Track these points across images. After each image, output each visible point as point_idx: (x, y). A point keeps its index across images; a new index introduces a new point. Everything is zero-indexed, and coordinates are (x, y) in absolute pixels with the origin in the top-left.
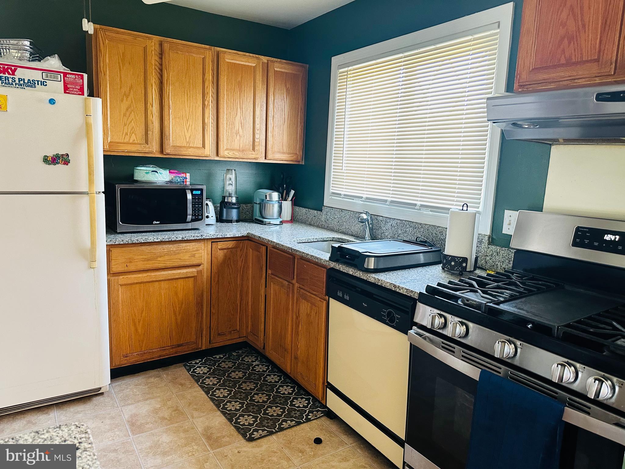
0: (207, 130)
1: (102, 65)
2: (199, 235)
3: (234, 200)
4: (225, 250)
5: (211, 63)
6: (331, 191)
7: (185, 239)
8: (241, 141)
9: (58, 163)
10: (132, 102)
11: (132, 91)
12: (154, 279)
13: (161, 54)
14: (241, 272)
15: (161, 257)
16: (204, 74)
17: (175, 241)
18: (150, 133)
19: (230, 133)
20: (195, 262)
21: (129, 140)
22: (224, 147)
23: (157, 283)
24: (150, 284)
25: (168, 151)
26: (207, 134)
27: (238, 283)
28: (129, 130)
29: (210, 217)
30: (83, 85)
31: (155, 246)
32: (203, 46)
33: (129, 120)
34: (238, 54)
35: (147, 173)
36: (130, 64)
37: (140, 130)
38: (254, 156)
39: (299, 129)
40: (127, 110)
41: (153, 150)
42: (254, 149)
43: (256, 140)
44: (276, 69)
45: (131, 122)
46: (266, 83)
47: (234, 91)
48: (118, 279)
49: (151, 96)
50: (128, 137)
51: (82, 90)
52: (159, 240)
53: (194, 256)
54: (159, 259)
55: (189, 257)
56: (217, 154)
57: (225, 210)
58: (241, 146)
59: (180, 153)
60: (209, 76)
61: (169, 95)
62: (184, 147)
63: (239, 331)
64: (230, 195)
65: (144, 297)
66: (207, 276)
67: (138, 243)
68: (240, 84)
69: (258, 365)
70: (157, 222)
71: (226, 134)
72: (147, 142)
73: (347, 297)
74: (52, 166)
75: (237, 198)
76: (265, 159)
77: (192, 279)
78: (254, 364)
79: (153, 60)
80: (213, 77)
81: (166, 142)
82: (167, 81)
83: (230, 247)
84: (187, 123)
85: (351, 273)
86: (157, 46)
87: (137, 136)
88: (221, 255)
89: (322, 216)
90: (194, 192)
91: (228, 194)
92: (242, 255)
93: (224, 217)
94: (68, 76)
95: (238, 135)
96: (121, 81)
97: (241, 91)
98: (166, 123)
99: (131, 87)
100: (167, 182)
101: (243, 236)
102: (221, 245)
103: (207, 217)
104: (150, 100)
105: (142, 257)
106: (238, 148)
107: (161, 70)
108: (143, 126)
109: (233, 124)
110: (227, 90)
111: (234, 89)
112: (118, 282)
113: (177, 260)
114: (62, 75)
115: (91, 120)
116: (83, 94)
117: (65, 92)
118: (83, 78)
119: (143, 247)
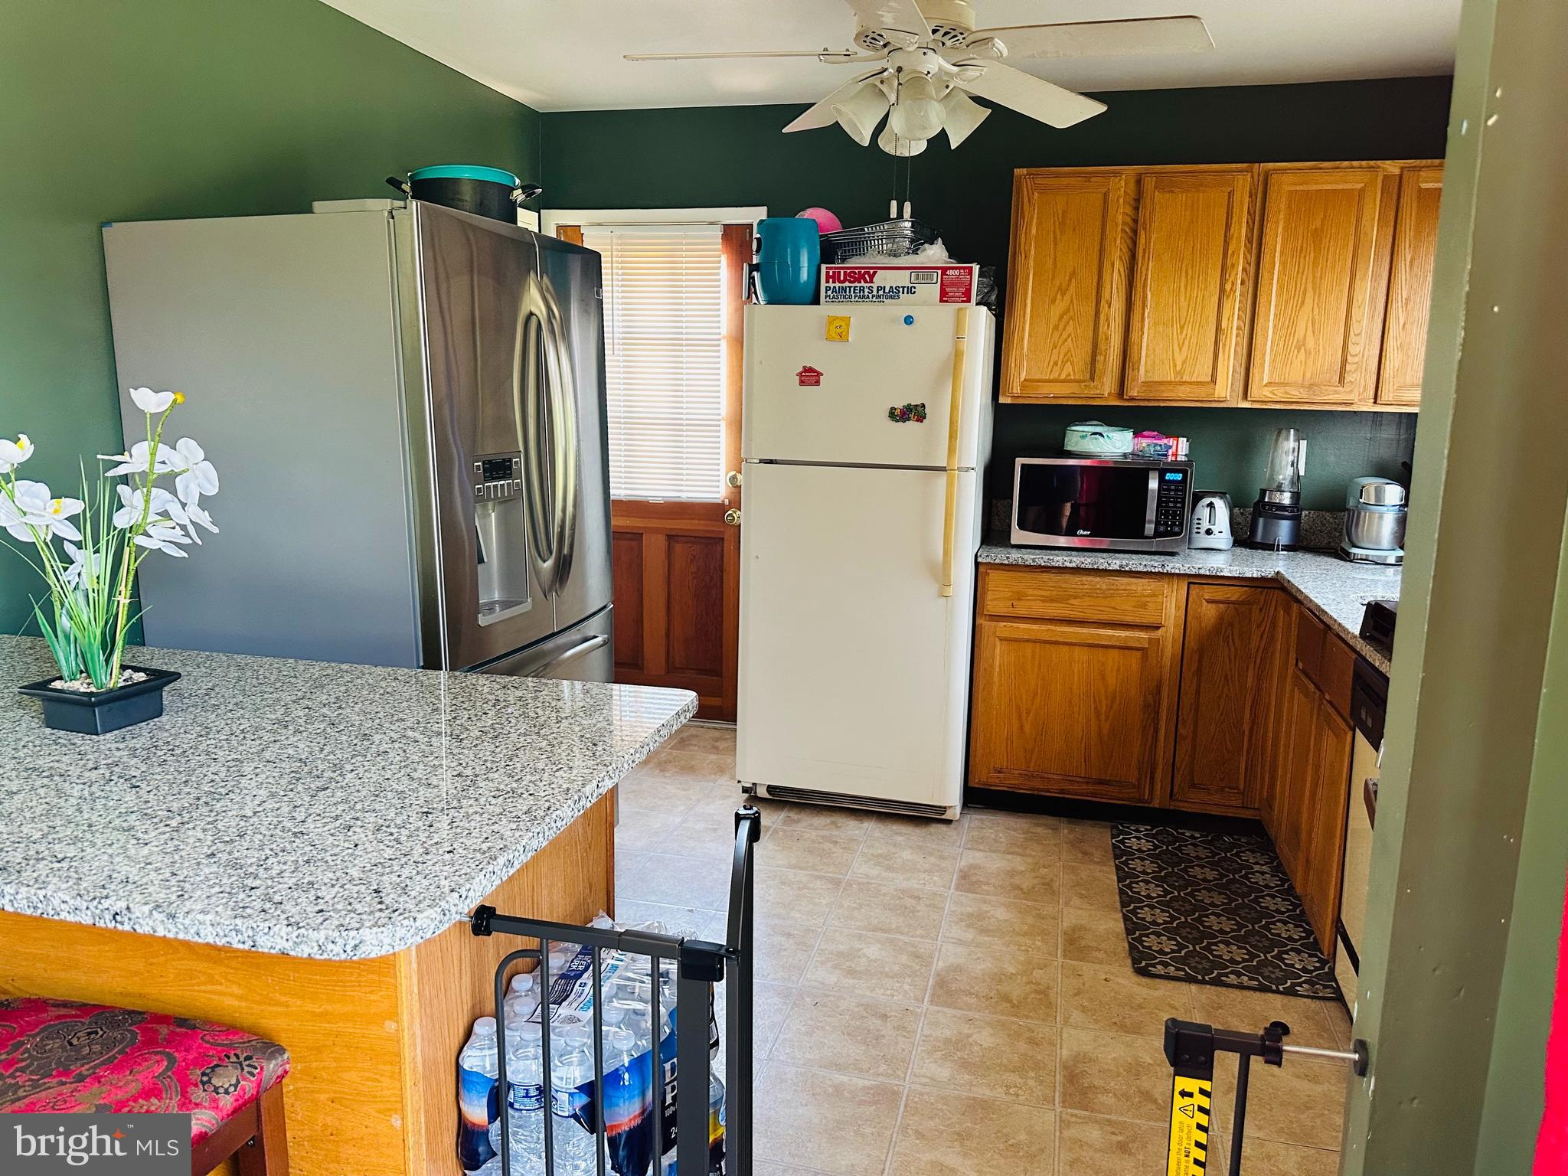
0: (1224, 345)
1: (1023, 240)
2: (1156, 564)
3: (1286, 499)
4: (1221, 606)
5: (1247, 199)
7: (1127, 569)
8: (1310, 366)
9: (909, 419)
10: (1072, 301)
11: (1073, 280)
12: (1060, 639)
13: (1137, 202)
14: (1258, 661)
15: (1075, 597)
16: (1228, 227)
17: (1105, 570)
18: (1100, 358)
19: (1281, 346)
20: (1147, 618)
21: (1059, 375)
22: (1262, 379)
23: (1066, 648)
24: (1052, 648)
25: (1134, 393)
26: (1224, 352)
27: (1249, 684)
28: (1061, 357)
29: (1215, 531)
30: (970, 285)
31: (1067, 576)
32: (1234, 166)
33: (1065, 335)
34: (1321, 169)
35: (1083, 437)
36: (1074, 229)
37: (1082, 354)
38: (1342, 397)
40: (1061, 317)
41: (1105, 390)
42: (1342, 380)
43: (1350, 359)
44: (1424, 186)
45: (1066, 340)
46: (1392, 224)
47: (1301, 253)
48: (996, 627)
49: (1109, 287)
50: (1057, 368)
51: (966, 294)
52: (1073, 565)
53: (1144, 606)
54: (1073, 601)
55: (1134, 607)
56: (1245, 396)
57: (1261, 520)
58: (1308, 375)
59: (1158, 395)
60: (1240, 230)
61: (1146, 279)
62: (1170, 383)
63: (1243, 793)
64: (1279, 489)
65: (1040, 668)
66: (1173, 655)
67: (1033, 567)
68: (1317, 236)
69: (1263, 873)
70: (1085, 533)
71: (1272, 350)
72: (1092, 378)
73: (1370, 722)
74: (900, 424)
75: (1296, 496)
76: (1375, 403)
77: (1139, 654)
78: (1257, 868)
79: (1120, 214)
80: (1250, 229)
81: (1130, 374)
82: (1144, 251)
83: (1233, 599)
84: (1181, 333)
86: (1132, 185)
87: (1074, 369)
88: (1209, 613)
90: (1169, 476)
91: (1275, 486)
92: (1262, 622)
93: (1259, 538)
94: (948, 273)
95: (1302, 350)
96: (1055, 266)
97: (1318, 249)
98: (1134, 337)
99: (1073, 274)
100: (1125, 455)
101: (1263, 579)
102: (1209, 592)
103: (1209, 532)
104: (1106, 294)
105: (1040, 593)
106: (1300, 380)
107: (1135, 232)
108: (1089, 346)
109: (1292, 325)
110: (1282, 253)
111: (1302, 247)
112: (995, 633)
113: (1107, 609)
114: (939, 272)
115: (965, 345)
116: (969, 301)
117: (941, 301)
118: (970, 273)
119: (1045, 576)
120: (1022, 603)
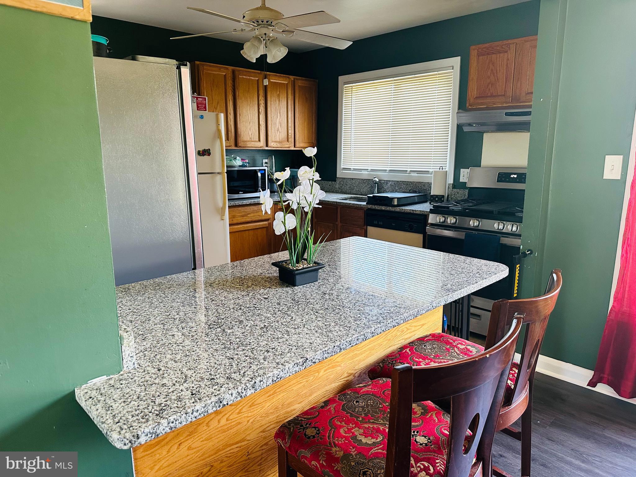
0: (261, 129)
1: (202, 88)
6: (342, 167)
8: (280, 136)
9: (205, 155)
12: (246, 229)
13: (234, 79)
15: (249, 214)
17: (257, 203)
18: (229, 133)
19: (274, 130)
20: (267, 217)
22: (270, 140)
23: (247, 232)
24: (244, 232)
25: (240, 145)
30: (206, 104)
31: (246, 207)
32: (257, 72)
34: (277, 76)
35: (230, 160)
36: (217, 87)
38: (287, 146)
39: (314, 125)
41: (232, 144)
42: (288, 141)
43: (289, 134)
44: (299, 84)
46: (293, 94)
47: (275, 101)
51: (205, 107)
52: (249, 203)
54: (249, 215)
56: (267, 146)
58: (281, 139)
59: (246, 145)
61: (239, 106)
62: (248, 141)
67: (238, 205)
68: (278, 96)
70: (242, 193)
72: (227, 139)
73: (381, 223)
74: (202, 157)
76: (295, 147)
77: (265, 229)
79: (230, 83)
80: (263, 94)
81: (238, 138)
82: (238, 97)
84: (249, 125)
85: (384, 209)
86: (232, 73)
89: (336, 184)
90: (261, 172)
94: (198, 99)
95: (279, 131)
96: (212, 98)
98: (238, 125)
99: (218, 103)
105: (240, 214)
106: (279, 141)
109: (275, 124)
111: (275, 99)
113: (257, 216)
114: (196, 98)
115: (220, 127)
116: (206, 110)
117: (198, 110)
118: (205, 100)
119: (240, 208)
120: (235, 219)
